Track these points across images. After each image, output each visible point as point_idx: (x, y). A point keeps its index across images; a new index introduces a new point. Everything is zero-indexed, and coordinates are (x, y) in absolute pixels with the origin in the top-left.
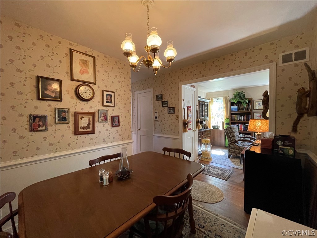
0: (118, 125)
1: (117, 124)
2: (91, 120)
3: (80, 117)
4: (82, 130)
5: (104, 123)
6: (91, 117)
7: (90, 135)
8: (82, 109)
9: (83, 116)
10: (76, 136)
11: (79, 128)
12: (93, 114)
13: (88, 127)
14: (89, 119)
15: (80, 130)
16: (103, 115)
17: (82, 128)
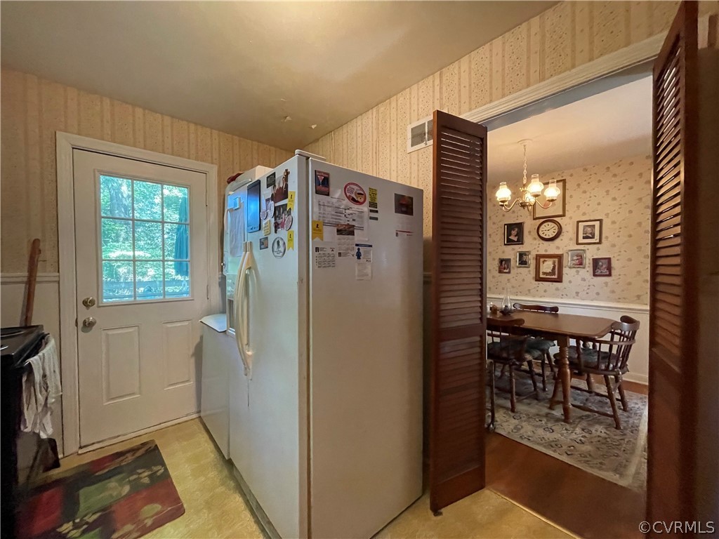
0: (608, 273)
1: (606, 272)
2: (556, 264)
3: (542, 260)
4: (544, 276)
5: (579, 269)
6: (556, 260)
7: (554, 283)
8: (546, 251)
9: (546, 259)
10: (537, 282)
11: (541, 273)
12: (560, 257)
13: (553, 273)
14: (554, 263)
15: (541, 276)
16: (575, 258)
17: (544, 273)
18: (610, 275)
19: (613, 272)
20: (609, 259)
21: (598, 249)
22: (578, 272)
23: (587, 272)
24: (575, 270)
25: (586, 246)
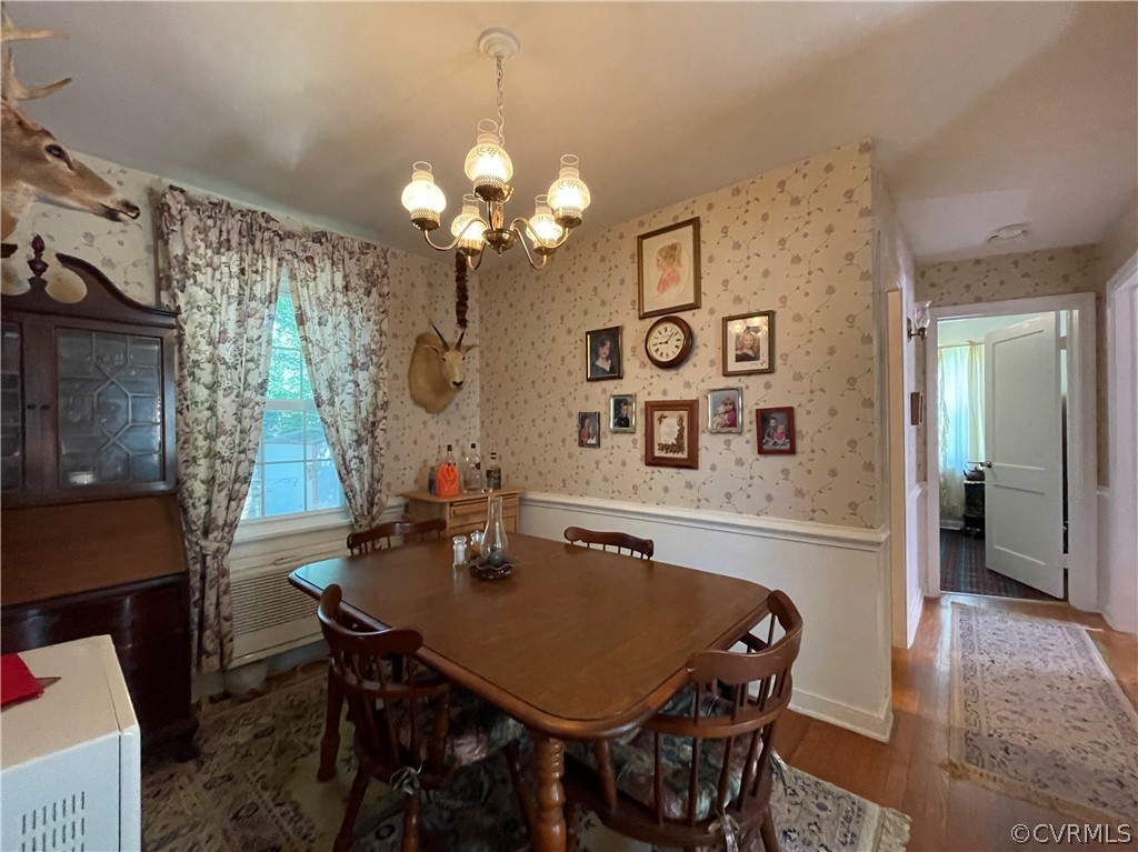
0: (788, 447)
1: (784, 444)
2: (685, 424)
3: (657, 414)
4: (663, 454)
5: (730, 437)
6: (685, 414)
7: (683, 471)
8: (665, 393)
9: (666, 413)
11: (656, 447)
12: (691, 407)
13: (678, 447)
14: (681, 419)
15: (658, 453)
16: (722, 409)
17: (664, 447)
18: (792, 451)
19: (800, 445)
20: (789, 412)
21: (768, 386)
22: (728, 443)
23: (745, 443)
24: (722, 438)
25: (743, 378)
